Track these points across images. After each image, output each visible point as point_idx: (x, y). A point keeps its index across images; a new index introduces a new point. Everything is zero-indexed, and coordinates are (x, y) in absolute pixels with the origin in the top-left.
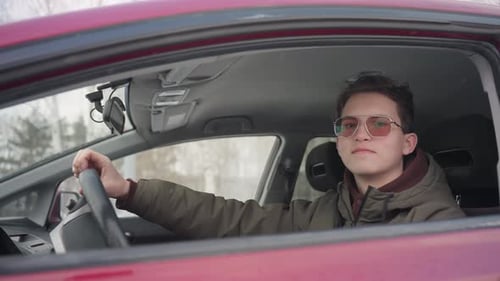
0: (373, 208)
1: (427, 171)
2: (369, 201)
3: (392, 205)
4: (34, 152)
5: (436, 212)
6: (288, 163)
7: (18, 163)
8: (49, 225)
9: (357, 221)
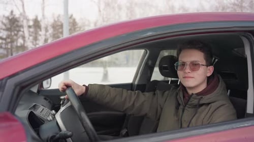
1: (218, 86)
2: (192, 99)
3: (202, 102)
4: (13, 34)
6: (150, 63)
7: (5, 39)
8: (39, 91)
9: (185, 106)
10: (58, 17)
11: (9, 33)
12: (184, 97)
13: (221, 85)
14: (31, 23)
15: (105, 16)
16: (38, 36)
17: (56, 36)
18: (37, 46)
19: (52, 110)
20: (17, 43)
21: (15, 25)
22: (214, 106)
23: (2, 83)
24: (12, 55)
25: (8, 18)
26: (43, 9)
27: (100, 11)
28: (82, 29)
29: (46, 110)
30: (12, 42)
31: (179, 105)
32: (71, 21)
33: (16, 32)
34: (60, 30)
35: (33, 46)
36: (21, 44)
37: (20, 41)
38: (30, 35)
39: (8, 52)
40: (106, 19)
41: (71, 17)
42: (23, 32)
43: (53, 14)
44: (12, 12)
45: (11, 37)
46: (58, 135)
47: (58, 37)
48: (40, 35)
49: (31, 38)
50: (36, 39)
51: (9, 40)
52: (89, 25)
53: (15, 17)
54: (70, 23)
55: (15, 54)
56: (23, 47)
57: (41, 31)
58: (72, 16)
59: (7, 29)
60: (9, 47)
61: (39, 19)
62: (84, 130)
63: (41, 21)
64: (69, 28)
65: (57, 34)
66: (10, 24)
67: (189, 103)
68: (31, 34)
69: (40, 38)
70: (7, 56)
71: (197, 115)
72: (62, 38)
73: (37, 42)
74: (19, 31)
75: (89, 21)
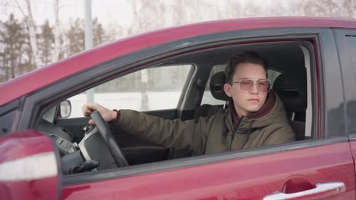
0: (244, 126)
1: (274, 106)
2: (242, 123)
3: (254, 126)
4: (14, 47)
5: (276, 130)
6: (199, 81)
7: (3, 55)
8: (55, 121)
9: (235, 132)
10: (76, 23)
11: (9, 46)
12: (233, 121)
13: (278, 104)
14: (40, 31)
15: (142, 21)
16: (49, 49)
17: (74, 48)
18: (49, 64)
19: (73, 142)
20: (20, 60)
21: (16, 35)
22: (268, 130)
23: (20, 102)
24: (13, 77)
25: (6, 25)
26: (57, 12)
27: (135, 13)
28: (111, 39)
29: (66, 142)
30: (13, 58)
31: (227, 131)
32: (95, 27)
33: (18, 45)
34: (81, 41)
35: (44, 64)
36: (26, 60)
37: (25, 57)
38: (39, 49)
39: (7, 73)
40: (144, 25)
41: (94, 23)
42: (29, 44)
43: (70, 19)
44: (12, 16)
45: (11, 52)
46: (82, 166)
47: (78, 50)
48: (53, 48)
49: (41, 52)
50: (46, 53)
51: (9, 56)
52: (121, 33)
53: (17, 23)
54: (94, 30)
55: (17, 76)
56: (28, 65)
57: (54, 42)
58: (96, 20)
59: (6, 41)
60: (9, 65)
61: (51, 25)
62: (113, 161)
63: (53, 28)
64: (93, 37)
65: (76, 46)
66: (9, 34)
67: (239, 128)
68: (40, 47)
69: (53, 52)
70: (7, 78)
71: (248, 142)
72: (83, 52)
73: (49, 58)
74: (22, 42)
75: (120, 27)
